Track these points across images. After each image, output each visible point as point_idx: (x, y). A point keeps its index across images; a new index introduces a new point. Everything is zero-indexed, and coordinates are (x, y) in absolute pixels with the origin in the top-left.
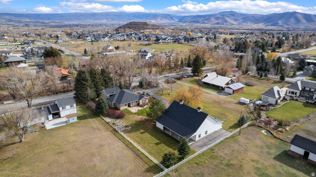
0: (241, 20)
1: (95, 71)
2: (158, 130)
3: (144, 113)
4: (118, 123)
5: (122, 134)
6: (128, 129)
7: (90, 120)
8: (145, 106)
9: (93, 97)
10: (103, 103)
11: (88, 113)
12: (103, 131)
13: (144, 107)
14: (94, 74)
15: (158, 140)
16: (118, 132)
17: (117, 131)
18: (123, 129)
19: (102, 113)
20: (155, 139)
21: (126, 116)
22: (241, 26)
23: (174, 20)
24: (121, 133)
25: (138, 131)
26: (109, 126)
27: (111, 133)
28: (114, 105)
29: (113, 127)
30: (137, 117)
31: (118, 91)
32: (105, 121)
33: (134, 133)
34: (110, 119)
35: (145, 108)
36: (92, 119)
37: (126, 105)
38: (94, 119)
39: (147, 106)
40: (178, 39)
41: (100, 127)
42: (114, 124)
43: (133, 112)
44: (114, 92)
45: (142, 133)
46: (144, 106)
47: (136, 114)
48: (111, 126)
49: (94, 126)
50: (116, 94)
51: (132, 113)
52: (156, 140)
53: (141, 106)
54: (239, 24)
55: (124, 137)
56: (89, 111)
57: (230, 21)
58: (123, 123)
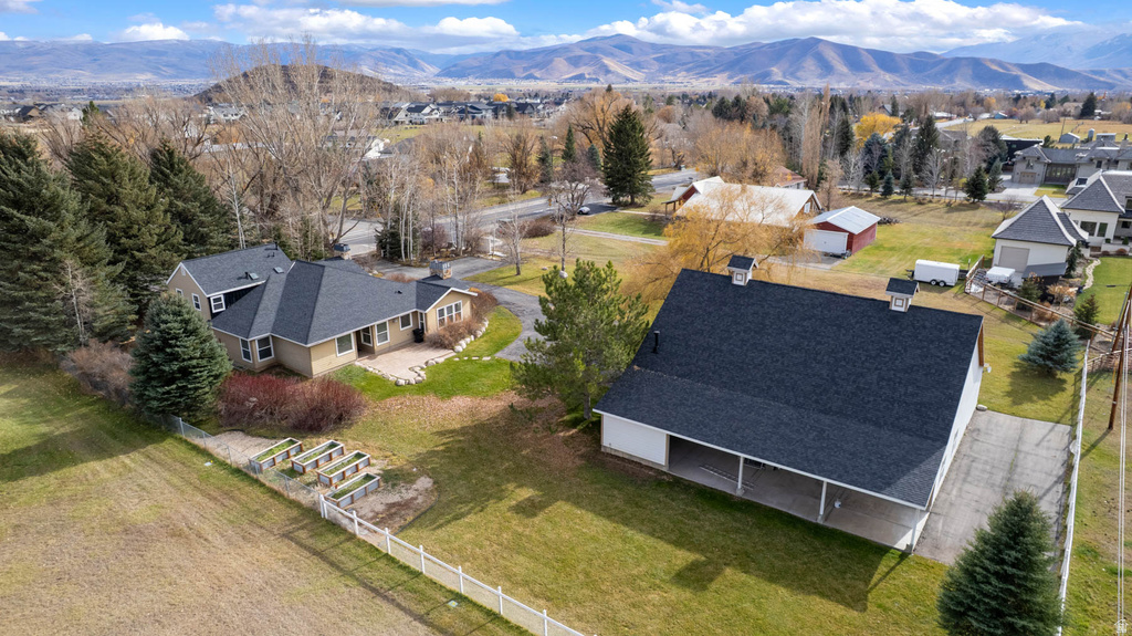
0: (656, 66)
1: (107, 157)
2: (628, 470)
3: (471, 380)
4: (324, 467)
5: (385, 539)
6: (411, 494)
7: (98, 470)
8: (463, 342)
9: (112, 319)
10: (189, 333)
11: (81, 424)
12: (218, 541)
13: (459, 348)
14: (103, 173)
15: (678, 544)
16: (344, 531)
17: (333, 526)
18: (377, 503)
19: (188, 408)
20: (651, 541)
21: (366, 412)
22: (657, 85)
23: (424, 71)
24: (373, 540)
25: (490, 497)
26: (255, 492)
27: (288, 550)
28: (264, 354)
29: (292, 496)
30: (440, 404)
31: (279, 270)
32: (222, 464)
33: (470, 519)
34: (260, 440)
35: (466, 353)
36: (112, 463)
37: (343, 343)
38: (130, 460)
39: (468, 340)
40: (469, 110)
41: (191, 508)
42: (293, 472)
43: (402, 382)
44: (254, 276)
45: (528, 509)
46: (457, 341)
47: (421, 388)
48: (275, 494)
49: (137, 511)
50: (269, 286)
51: (397, 388)
52: (663, 546)
53: (439, 344)
54: (650, 79)
55: (405, 568)
56: (84, 410)
57: (620, 71)
58: (359, 456)
